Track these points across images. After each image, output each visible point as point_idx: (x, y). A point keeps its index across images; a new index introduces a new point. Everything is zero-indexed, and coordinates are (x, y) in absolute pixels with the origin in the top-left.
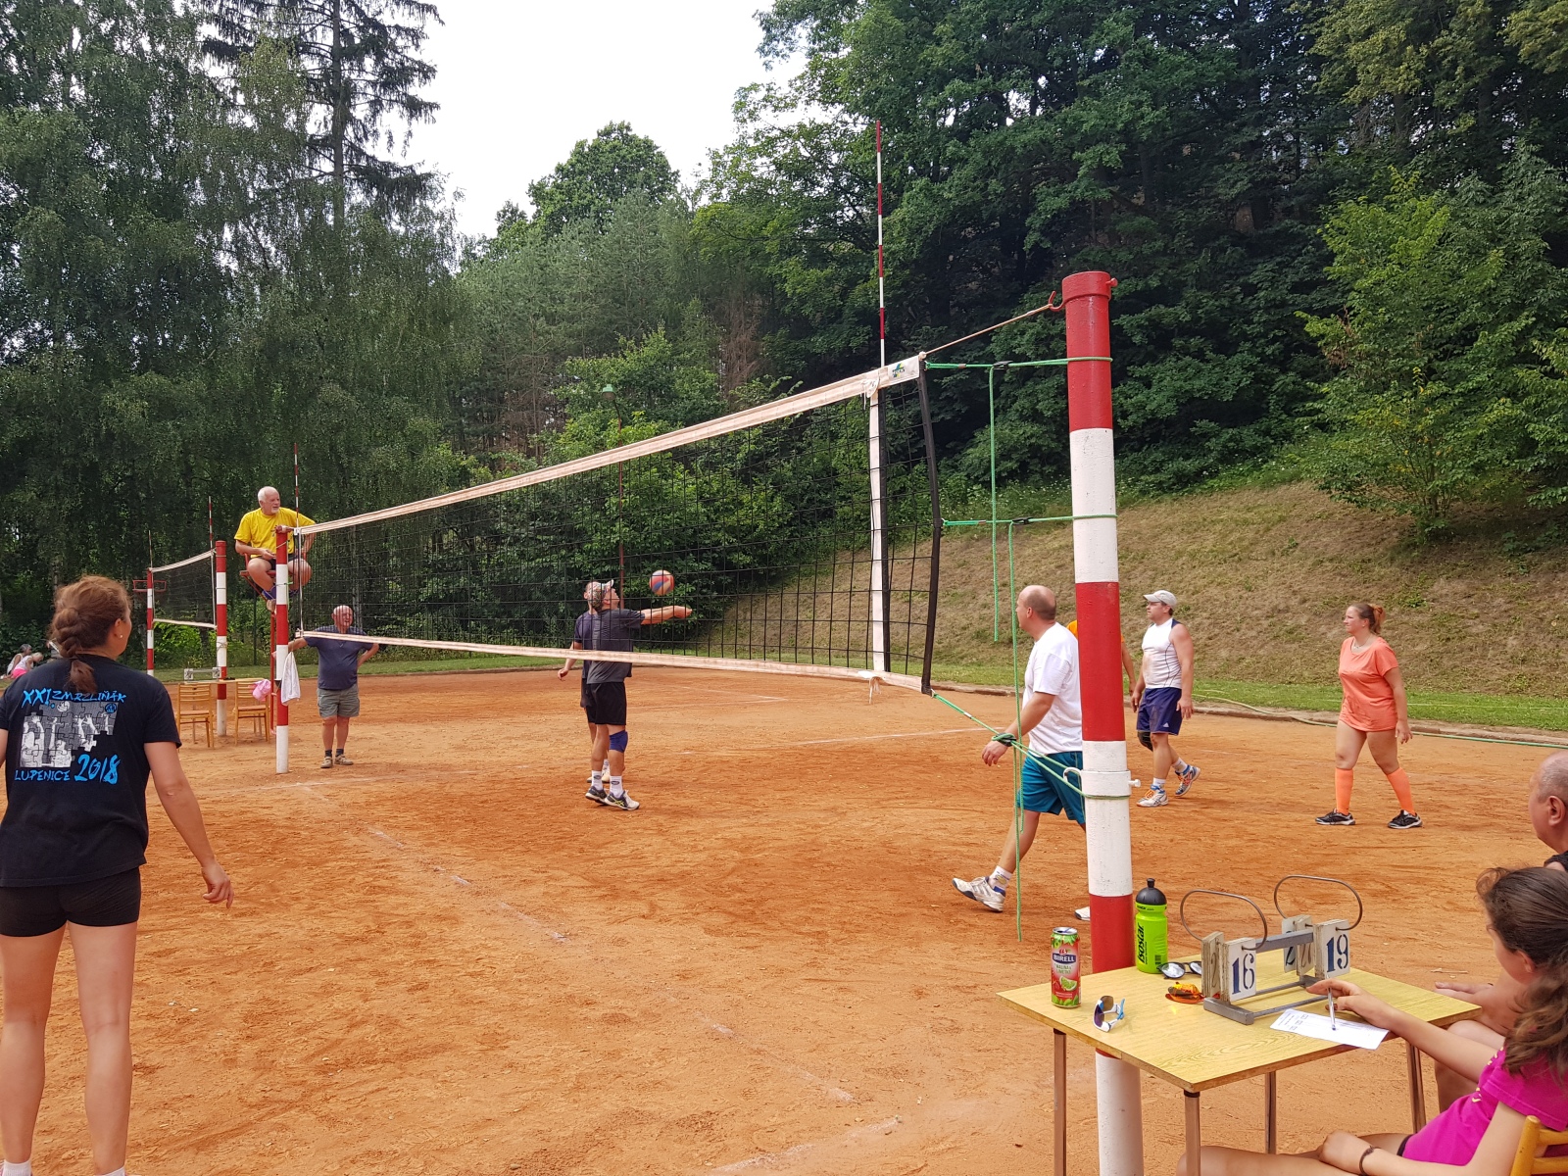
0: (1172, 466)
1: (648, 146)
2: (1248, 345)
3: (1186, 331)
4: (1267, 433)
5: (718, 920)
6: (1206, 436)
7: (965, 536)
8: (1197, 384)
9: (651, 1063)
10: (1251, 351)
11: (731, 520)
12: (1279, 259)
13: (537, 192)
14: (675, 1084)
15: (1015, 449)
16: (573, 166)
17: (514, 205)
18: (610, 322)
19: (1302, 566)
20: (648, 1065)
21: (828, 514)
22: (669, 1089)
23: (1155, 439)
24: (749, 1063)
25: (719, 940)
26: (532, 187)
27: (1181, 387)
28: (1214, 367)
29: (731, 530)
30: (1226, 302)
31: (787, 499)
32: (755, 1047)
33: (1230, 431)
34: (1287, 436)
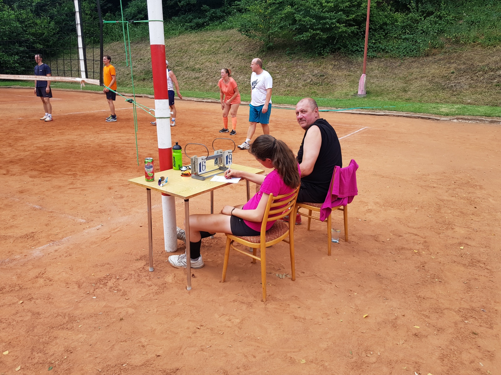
0: (195, 21)
4: (224, 12)
5: (34, 173)
9: (9, 220)
11: (33, 30)
14: (19, 225)
19: (233, 56)
20: (8, 221)
22: (17, 227)
23: (190, 10)
24: (48, 216)
25: (35, 180)
29: (33, 34)
31: (56, 23)
32: (50, 211)
33: (213, 10)
34: (229, 13)
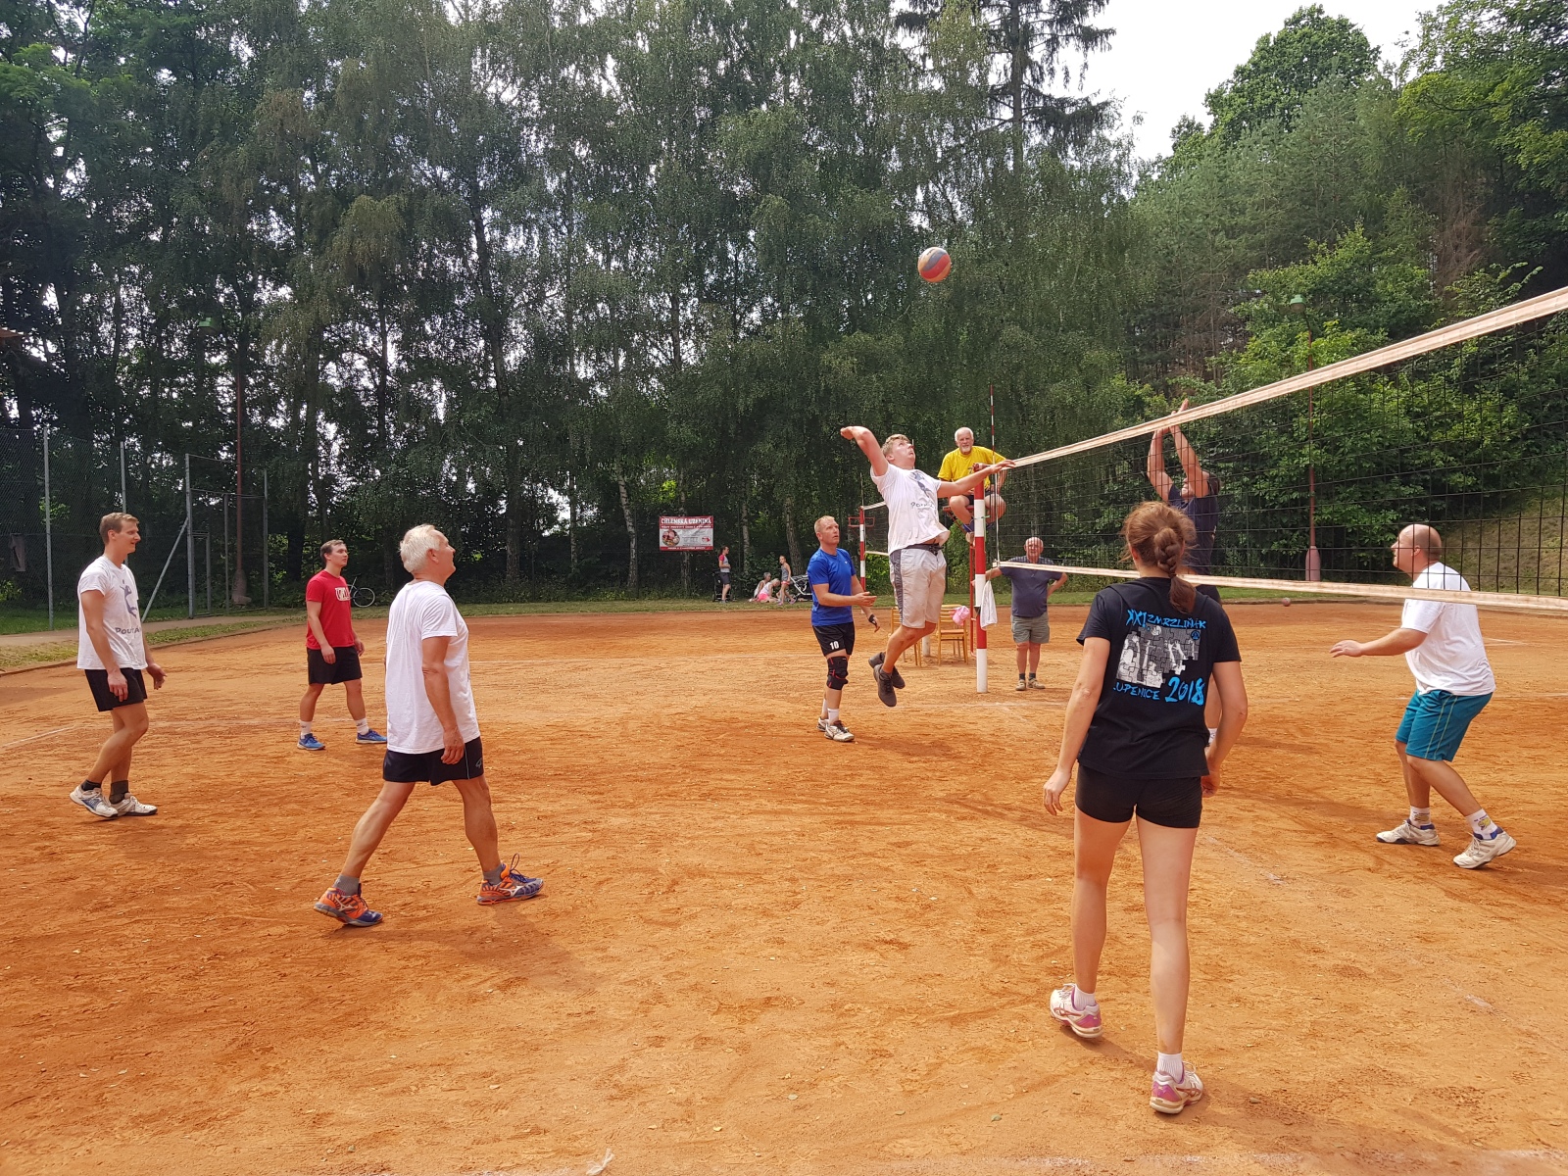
1: (1343, 25)
11: (1448, 436)
13: (1215, 101)
14: (1426, 1050)
16: (1255, 64)
17: (1190, 118)
18: (1298, 227)
20: (1392, 1026)
24: (1518, 1045)
25: (1464, 905)
26: (1209, 96)
32: (1524, 1028)
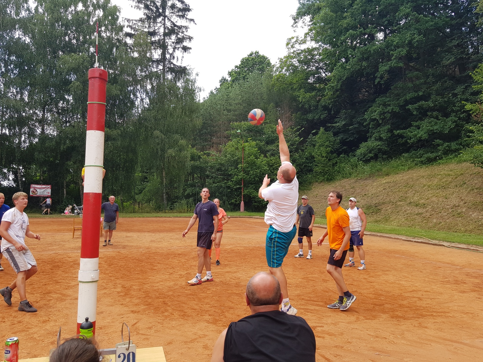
0: (426, 156)
1: (264, 58)
2: (455, 114)
3: (432, 109)
4: (461, 144)
6: (438, 145)
7: (356, 178)
8: (435, 128)
10: (455, 116)
12: (466, 85)
13: (230, 74)
15: (372, 150)
16: (240, 65)
17: (225, 77)
19: (466, 190)
21: (311, 171)
23: (423, 146)
26: (229, 72)
27: (429, 129)
28: (442, 121)
30: (446, 99)
33: (447, 143)
